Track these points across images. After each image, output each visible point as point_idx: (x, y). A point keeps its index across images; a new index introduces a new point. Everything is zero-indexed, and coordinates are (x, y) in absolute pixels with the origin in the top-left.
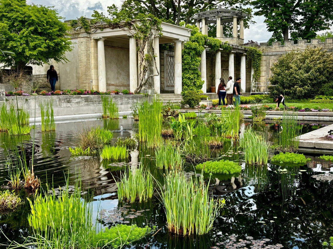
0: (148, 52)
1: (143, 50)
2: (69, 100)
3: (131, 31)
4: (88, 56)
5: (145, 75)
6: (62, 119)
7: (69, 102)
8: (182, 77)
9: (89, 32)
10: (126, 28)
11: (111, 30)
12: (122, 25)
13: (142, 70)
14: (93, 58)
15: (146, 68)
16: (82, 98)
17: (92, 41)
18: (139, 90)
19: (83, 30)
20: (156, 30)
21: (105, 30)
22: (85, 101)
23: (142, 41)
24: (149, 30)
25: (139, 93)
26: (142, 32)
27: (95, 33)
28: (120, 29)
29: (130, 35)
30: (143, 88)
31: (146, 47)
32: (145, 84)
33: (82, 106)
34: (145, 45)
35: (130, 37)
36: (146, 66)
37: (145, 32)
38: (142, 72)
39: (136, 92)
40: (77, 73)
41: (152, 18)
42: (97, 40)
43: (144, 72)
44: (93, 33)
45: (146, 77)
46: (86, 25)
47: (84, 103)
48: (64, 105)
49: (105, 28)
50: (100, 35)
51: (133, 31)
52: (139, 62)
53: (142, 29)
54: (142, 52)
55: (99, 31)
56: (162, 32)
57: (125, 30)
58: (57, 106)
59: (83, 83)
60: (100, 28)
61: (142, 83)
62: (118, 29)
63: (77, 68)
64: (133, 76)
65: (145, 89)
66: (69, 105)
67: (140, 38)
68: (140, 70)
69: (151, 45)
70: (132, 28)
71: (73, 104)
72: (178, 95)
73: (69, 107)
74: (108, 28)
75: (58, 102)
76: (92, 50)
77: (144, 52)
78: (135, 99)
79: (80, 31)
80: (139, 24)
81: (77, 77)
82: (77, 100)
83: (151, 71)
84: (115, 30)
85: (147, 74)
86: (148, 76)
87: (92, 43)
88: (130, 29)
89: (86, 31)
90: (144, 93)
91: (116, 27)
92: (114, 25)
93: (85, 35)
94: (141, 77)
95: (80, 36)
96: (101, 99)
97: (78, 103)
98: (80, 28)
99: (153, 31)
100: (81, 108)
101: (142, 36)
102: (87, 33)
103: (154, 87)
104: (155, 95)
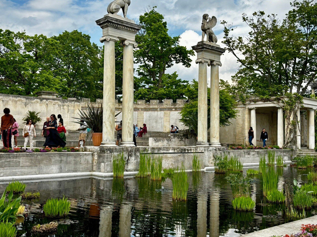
0: (294, 119)
1: (289, 118)
2: (249, 153)
3: (280, 104)
4: (244, 121)
5: (291, 135)
6: (246, 165)
7: (249, 154)
8: (315, 136)
9: (245, 104)
10: (275, 102)
11: (263, 103)
12: (273, 100)
13: (288, 131)
14: (247, 121)
15: (292, 130)
16: (255, 151)
17: (247, 110)
18: (286, 146)
19: (241, 103)
20: (299, 103)
21: (257, 103)
22: (257, 154)
23: (288, 111)
24: (294, 103)
25: (286, 148)
26: (289, 105)
27: (249, 104)
28: (271, 102)
29: (279, 107)
30: (289, 144)
31: (292, 115)
32: (290, 142)
33: (256, 157)
34: (291, 114)
35: (279, 108)
36: (292, 129)
37: (292, 105)
38: (288, 133)
39: (284, 148)
40: (234, 132)
41: (296, 96)
42: (250, 110)
43: (290, 133)
44: (248, 104)
45: (292, 136)
46: (243, 99)
47: (256, 155)
48: (247, 156)
49: (258, 101)
50: (253, 106)
51: (281, 104)
52: (286, 126)
53: (289, 103)
54: (289, 119)
55: (253, 103)
56: (303, 105)
57: (274, 103)
58: (243, 157)
59: (239, 139)
60: (254, 101)
61: (289, 141)
62: (269, 102)
63: (234, 129)
64: (281, 136)
65: (290, 145)
66: (249, 156)
67: (287, 109)
68: (287, 132)
69: (296, 114)
70: (280, 102)
71: (251, 156)
72: (312, 150)
73: (249, 158)
74: (260, 101)
75: (243, 154)
76: (247, 116)
77: (290, 119)
78: (285, 152)
79: (238, 103)
80: (286, 99)
81: (234, 135)
82: (253, 153)
83: (295, 132)
84: (266, 103)
85: (292, 135)
86: (293, 136)
87: (247, 111)
88: (279, 103)
89: (243, 103)
90: (290, 148)
91: (267, 101)
92: (265, 99)
93: (242, 106)
94: (287, 137)
95: (238, 106)
96: (265, 152)
97: (253, 155)
98: (238, 101)
99: (296, 104)
100: (255, 158)
101: (289, 107)
102: (243, 104)
103: (297, 144)
104: (298, 149)
